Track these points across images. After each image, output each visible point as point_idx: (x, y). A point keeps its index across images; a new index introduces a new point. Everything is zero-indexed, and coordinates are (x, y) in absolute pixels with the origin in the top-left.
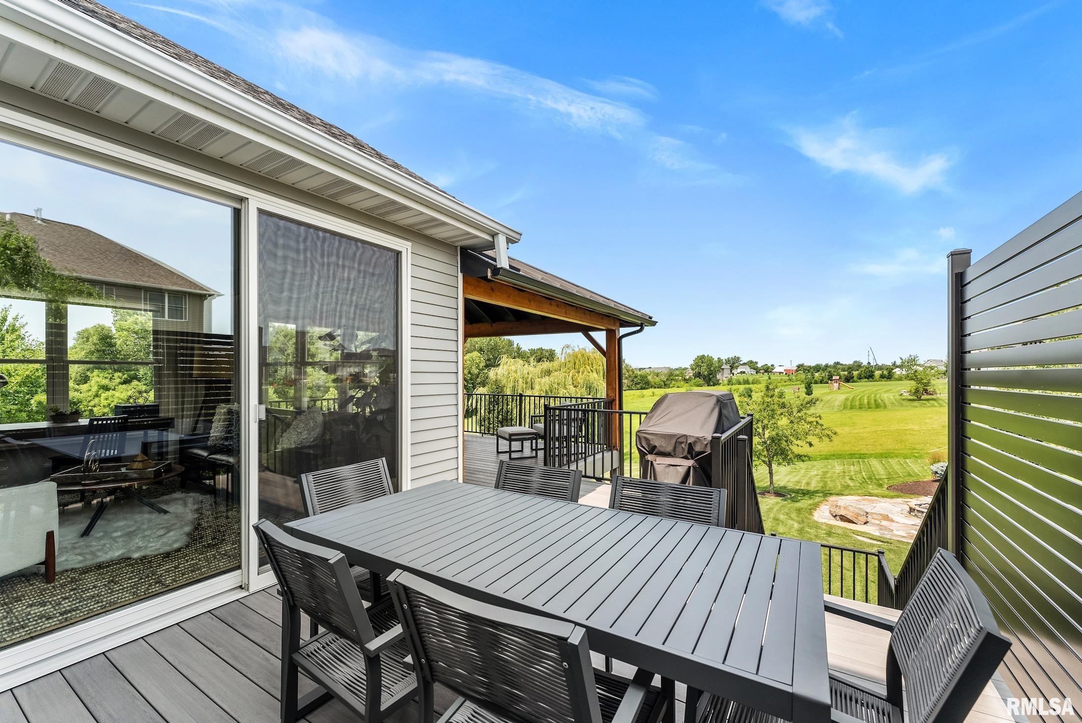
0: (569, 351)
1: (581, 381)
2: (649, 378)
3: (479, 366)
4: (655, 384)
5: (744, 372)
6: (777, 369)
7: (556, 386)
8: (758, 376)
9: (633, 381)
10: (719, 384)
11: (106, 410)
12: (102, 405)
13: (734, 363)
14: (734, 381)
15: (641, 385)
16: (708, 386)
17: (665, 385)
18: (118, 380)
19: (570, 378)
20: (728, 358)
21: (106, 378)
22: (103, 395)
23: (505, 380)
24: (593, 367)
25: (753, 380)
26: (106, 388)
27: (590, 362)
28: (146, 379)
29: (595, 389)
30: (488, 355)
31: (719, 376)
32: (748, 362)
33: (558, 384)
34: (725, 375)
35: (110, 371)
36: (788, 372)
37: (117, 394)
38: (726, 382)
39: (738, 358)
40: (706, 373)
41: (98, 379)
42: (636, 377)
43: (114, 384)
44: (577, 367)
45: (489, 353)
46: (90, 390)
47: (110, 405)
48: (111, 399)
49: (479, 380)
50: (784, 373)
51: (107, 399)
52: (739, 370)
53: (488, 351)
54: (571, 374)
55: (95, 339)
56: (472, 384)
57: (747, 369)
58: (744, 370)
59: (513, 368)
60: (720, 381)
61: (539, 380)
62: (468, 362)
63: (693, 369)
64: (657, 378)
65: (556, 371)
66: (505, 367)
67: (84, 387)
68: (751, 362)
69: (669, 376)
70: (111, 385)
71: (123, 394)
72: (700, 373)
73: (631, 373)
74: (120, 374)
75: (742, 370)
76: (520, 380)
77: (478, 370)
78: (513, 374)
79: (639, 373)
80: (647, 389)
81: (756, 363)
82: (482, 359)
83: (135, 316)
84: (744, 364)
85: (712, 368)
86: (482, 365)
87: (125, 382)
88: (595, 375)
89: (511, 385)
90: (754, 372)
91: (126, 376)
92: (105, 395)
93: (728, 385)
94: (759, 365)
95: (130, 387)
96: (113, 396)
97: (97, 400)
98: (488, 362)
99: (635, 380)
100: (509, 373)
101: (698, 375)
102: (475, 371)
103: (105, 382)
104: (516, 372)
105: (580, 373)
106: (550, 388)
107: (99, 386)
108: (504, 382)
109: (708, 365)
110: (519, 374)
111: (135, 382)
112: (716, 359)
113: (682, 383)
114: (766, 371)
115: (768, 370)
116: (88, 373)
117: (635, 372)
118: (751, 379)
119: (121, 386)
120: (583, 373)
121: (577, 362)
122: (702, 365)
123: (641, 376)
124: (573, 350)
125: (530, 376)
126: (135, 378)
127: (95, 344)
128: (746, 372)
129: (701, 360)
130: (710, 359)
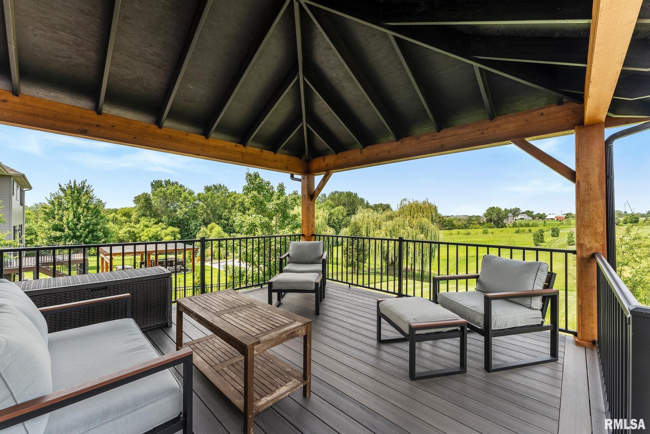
0: (406, 203)
1: (415, 224)
2: (454, 222)
3: (343, 214)
4: (459, 226)
5: (523, 219)
6: (549, 217)
7: (398, 227)
8: (535, 221)
9: (443, 224)
10: (506, 227)
11: (147, 238)
12: (145, 235)
13: (515, 212)
14: (518, 225)
15: (448, 226)
16: (497, 227)
17: (466, 227)
18: (153, 222)
19: (407, 222)
20: (511, 209)
21: (147, 221)
22: (146, 230)
23: (361, 223)
24: (424, 214)
25: (533, 224)
26: (147, 226)
27: (422, 211)
28: (165, 222)
29: (426, 229)
30: (348, 208)
31: (505, 221)
32: (526, 212)
33: (399, 226)
34: (509, 221)
35: (149, 217)
36: (558, 219)
37: (152, 229)
38: (511, 225)
39: (518, 209)
40: (496, 219)
41: (144, 222)
42: (445, 221)
43: (151, 224)
44: (412, 214)
45: (349, 207)
46: (140, 227)
47: (148, 235)
48: (149, 232)
49: (343, 223)
50: (556, 219)
51: (147, 232)
52: (519, 217)
53: (348, 205)
54: (408, 219)
55: (142, 200)
56: (339, 225)
57: (526, 217)
58: (523, 217)
59: (366, 214)
60: (507, 225)
61: (385, 223)
62: (337, 212)
63: (486, 216)
64: (460, 223)
65: (397, 216)
66: (361, 214)
67: (137, 226)
68: (528, 211)
69: (469, 221)
70: (150, 224)
71: (155, 230)
72: (491, 219)
73: (441, 219)
74: (154, 219)
75: (521, 217)
76: (372, 223)
77: (342, 217)
78: (367, 219)
79: (447, 219)
80: (453, 229)
81: (533, 212)
82: (345, 210)
83: (161, 188)
84: (523, 213)
85: (500, 216)
86: (345, 214)
87: (157, 223)
88: (426, 220)
89: (365, 226)
90: (530, 218)
91: (156, 220)
92: (147, 230)
93: (513, 227)
94: (534, 214)
95: (158, 226)
96: (150, 230)
97: (143, 232)
98: (348, 212)
99: (445, 223)
100: (363, 218)
101: (490, 220)
102: (341, 217)
103: (147, 223)
104: (368, 217)
105: (415, 218)
106: (393, 228)
107: (144, 225)
108: (360, 224)
109: (497, 214)
110: (370, 219)
111: (161, 223)
112: (503, 209)
113: (478, 226)
114: (540, 218)
115: (542, 217)
116: (139, 219)
117: (445, 218)
118: (531, 223)
119: (154, 225)
120: (417, 218)
121: (412, 210)
122: (493, 213)
123: (448, 221)
124: (409, 202)
125: (379, 220)
126: (160, 221)
127: (143, 203)
128: (525, 219)
129: (492, 210)
130: (499, 210)
